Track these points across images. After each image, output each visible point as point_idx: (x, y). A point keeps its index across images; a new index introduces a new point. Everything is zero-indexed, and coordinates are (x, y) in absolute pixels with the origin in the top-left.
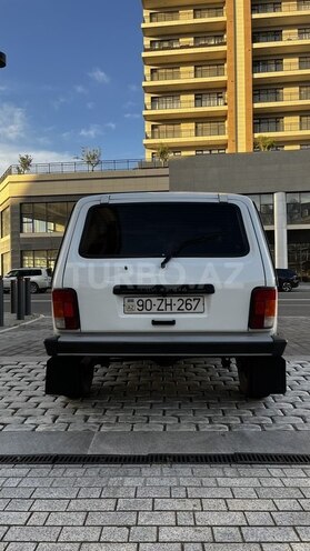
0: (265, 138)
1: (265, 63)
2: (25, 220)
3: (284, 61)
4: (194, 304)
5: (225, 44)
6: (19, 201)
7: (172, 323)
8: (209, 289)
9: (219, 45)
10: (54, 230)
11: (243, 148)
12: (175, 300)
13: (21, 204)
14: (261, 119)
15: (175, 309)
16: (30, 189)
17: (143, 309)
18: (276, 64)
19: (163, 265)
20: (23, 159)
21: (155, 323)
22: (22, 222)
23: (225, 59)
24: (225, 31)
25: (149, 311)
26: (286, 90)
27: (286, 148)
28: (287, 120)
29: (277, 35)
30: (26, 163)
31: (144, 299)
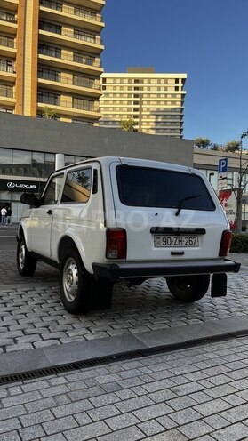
0: (50, 109)
1: (47, 48)
3: (63, 51)
4: (193, 240)
5: (15, 22)
7: (182, 253)
8: (201, 231)
9: (10, 21)
11: (28, 112)
12: (184, 237)
14: (44, 93)
15: (184, 243)
17: (166, 244)
18: (56, 52)
19: (177, 214)
21: (173, 253)
23: (15, 35)
24: (16, 12)
25: (170, 246)
26: (63, 75)
27: (62, 119)
28: (63, 98)
29: (58, 29)
31: (167, 237)
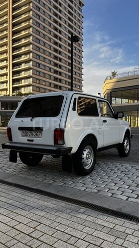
2: (113, 99)
4: (39, 134)
6: (110, 91)
10: (128, 103)
12: (34, 132)
13: (111, 92)
15: (34, 135)
16: (114, 85)
20: (113, 73)
21: (28, 140)
22: (111, 100)
25: (27, 136)
30: (114, 74)
31: (27, 132)
